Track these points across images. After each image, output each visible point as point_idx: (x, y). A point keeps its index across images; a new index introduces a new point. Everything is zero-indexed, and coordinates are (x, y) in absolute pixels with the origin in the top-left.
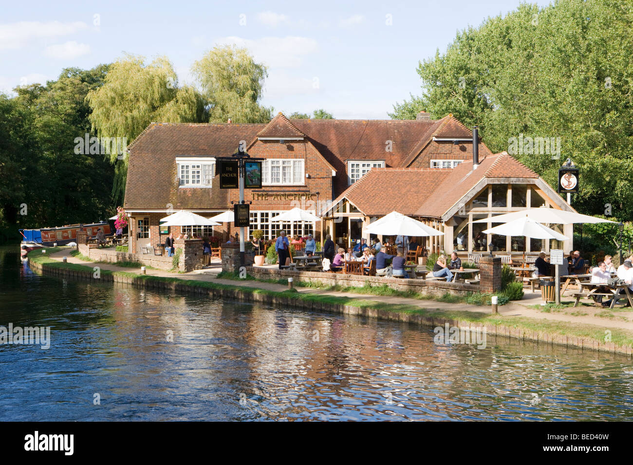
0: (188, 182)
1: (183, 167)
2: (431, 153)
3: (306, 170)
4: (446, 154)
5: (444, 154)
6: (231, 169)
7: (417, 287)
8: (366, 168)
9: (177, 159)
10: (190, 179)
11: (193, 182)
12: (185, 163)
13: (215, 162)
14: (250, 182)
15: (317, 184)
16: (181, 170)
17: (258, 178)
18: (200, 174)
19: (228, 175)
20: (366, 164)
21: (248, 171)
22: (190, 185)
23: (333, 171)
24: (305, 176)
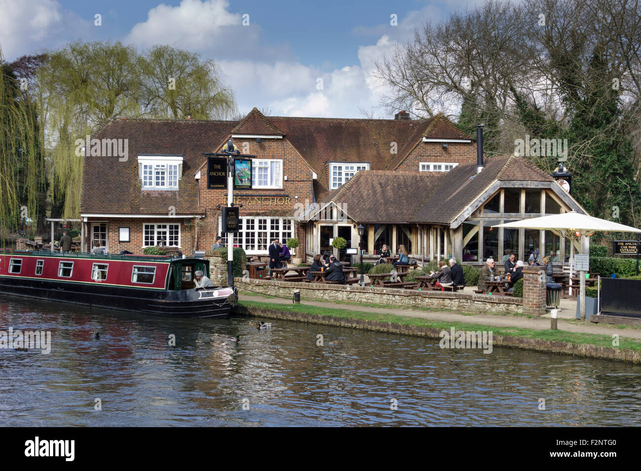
0: (151, 184)
1: (146, 167)
2: (421, 155)
3: (284, 172)
4: (437, 156)
5: (435, 156)
6: (219, 167)
7: (446, 300)
8: (350, 171)
9: (139, 157)
10: (154, 181)
11: (158, 184)
12: (148, 163)
13: (182, 162)
14: (239, 182)
15: (296, 188)
16: (143, 170)
17: (248, 179)
18: (165, 176)
19: (216, 174)
20: (349, 166)
21: (238, 170)
22: (154, 187)
23: (314, 173)
24: (284, 178)
